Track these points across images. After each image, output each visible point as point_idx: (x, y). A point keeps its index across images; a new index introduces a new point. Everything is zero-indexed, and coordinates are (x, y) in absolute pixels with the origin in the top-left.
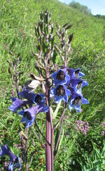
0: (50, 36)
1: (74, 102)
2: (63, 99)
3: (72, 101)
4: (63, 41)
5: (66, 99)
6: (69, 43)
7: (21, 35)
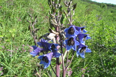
0: (58, 6)
1: (80, 51)
2: (73, 48)
3: (79, 49)
4: (69, 9)
5: (75, 48)
6: (73, 10)
7: (31, 11)
